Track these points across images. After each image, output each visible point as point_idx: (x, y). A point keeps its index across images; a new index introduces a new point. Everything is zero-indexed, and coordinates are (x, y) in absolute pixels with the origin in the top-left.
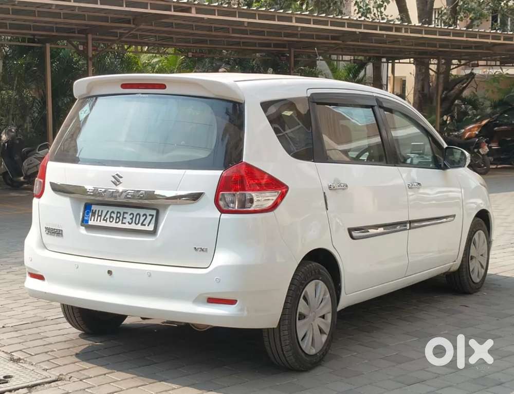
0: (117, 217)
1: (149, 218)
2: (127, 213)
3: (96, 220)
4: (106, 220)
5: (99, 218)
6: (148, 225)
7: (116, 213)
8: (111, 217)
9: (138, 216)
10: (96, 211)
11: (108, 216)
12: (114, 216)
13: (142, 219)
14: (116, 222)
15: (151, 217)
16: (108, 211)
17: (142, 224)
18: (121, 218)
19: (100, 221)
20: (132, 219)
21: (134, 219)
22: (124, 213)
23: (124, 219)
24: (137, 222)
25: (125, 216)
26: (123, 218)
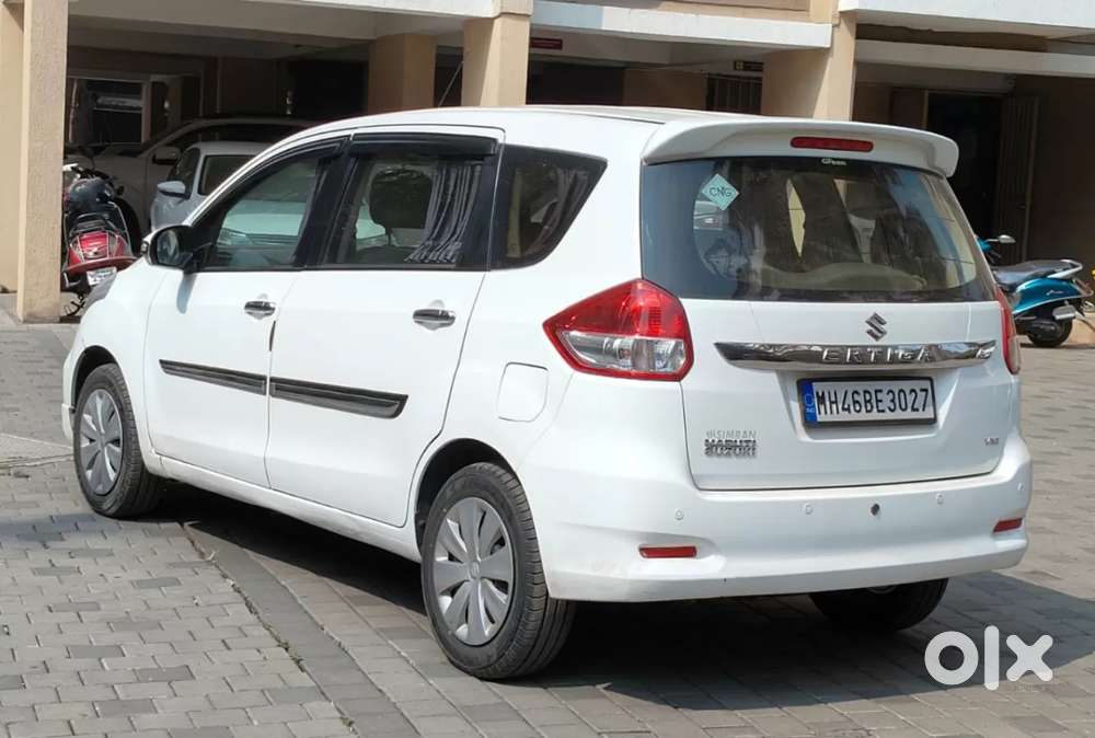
0: (866, 402)
1: (921, 395)
2: (881, 391)
3: (829, 412)
4: (848, 410)
5: (834, 406)
6: (924, 410)
7: (862, 393)
8: (855, 402)
9: (902, 394)
10: (823, 394)
11: (849, 400)
12: (860, 398)
13: (910, 398)
14: (867, 411)
15: (924, 393)
16: (846, 393)
17: (914, 409)
18: (874, 401)
19: (838, 412)
20: (893, 401)
21: (897, 401)
22: (876, 392)
23: (880, 404)
24: (903, 407)
25: (879, 398)
26: (878, 401)
